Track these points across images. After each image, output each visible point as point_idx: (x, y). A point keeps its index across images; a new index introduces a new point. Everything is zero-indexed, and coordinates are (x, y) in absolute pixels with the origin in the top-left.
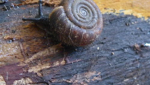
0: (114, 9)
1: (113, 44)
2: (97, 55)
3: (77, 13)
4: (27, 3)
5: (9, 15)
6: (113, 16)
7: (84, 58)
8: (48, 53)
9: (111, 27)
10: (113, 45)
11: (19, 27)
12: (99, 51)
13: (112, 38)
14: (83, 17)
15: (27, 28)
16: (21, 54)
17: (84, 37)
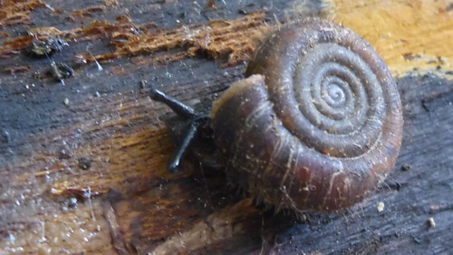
0: (439, 58)
1: (431, 187)
2: (376, 231)
3: (313, 97)
4: (132, 50)
5: (67, 101)
6: (435, 83)
7: (330, 248)
8: (205, 238)
9: (428, 124)
10: (434, 192)
11: (103, 146)
12: (382, 215)
13: (428, 165)
14: (335, 112)
15: (132, 146)
16: (110, 246)
17: (334, 189)
